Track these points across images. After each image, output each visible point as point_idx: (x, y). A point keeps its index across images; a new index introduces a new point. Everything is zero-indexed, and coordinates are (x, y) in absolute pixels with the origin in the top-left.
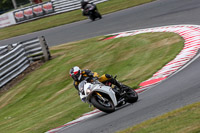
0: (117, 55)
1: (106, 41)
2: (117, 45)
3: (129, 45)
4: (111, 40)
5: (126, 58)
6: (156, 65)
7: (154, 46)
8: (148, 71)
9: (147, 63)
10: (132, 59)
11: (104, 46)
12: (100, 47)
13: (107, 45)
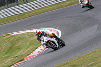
0: (13, 44)
1: (7, 37)
2: (13, 39)
3: (19, 39)
4: (9, 36)
5: (17, 45)
6: (33, 49)
7: (31, 39)
8: (28, 52)
9: (28, 48)
10: (20, 46)
11: (6, 39)
12: (4, 40)
13: (7, 39)
